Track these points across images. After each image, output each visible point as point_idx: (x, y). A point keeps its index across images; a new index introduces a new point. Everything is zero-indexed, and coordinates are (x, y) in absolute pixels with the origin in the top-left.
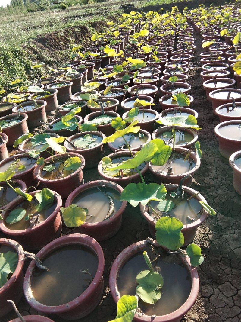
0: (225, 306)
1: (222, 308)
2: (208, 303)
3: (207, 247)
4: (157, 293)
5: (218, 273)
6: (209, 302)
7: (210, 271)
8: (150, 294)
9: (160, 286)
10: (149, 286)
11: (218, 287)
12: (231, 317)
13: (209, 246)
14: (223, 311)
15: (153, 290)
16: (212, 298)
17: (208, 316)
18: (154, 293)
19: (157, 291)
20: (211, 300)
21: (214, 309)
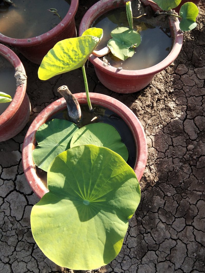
0: (194, 86)
1: (190, 87)
2: (178, 80)
3: (200, 29)
4: (130, 51)
5: (200, 57)
6: (180, 79)
7: (192, 54)
8: (122, 50)
9: (135, 45)
10: (123, 43)
11: (194, 69)
12: (195, 96)
13: (202, 29)
14: (190, 89)
15: (126, 47)
16: (184, 77)
17: (173, 90)
18: (126, 50)
19: (131, 49)
20: (183, 78)
21: (182, 86)
